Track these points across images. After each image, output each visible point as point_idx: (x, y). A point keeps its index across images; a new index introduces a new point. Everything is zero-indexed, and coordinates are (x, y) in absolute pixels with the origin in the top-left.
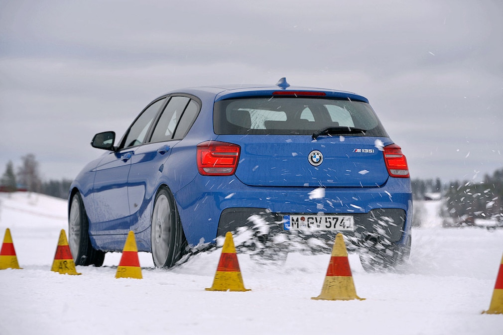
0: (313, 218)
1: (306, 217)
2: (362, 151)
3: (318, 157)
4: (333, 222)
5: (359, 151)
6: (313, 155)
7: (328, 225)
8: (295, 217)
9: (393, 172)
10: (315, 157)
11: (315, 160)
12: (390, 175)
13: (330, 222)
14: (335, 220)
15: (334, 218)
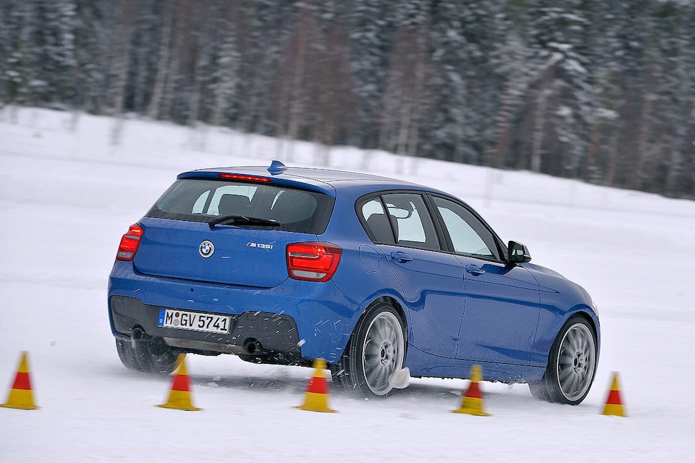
0: (187, 315)
1: (181, 313)
2: (257, 246)
3: (208, 248)
4: (207, 322)
5: (253, 245)
6: (203, 246)
7: (201, 324)
8: (170, 312)
9: (296, 273)
10: (205, 248)
11: (204, 251)
12: (291, 275)
13: (204, 322)
14: (210, 319)
15: (208, 317)
